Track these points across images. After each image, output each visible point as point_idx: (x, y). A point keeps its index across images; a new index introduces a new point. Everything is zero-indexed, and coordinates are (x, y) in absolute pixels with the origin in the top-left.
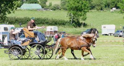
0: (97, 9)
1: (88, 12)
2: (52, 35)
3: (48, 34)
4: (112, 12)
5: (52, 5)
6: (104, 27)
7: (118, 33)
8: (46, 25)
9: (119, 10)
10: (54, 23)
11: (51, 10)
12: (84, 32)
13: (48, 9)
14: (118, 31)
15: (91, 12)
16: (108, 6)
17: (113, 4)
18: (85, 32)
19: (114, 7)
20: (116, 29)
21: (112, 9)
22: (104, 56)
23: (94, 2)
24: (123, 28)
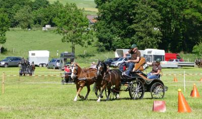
0: (22, 26)
1: (9, 30)
4: (45, 31)
6: (33, 54)
7: (54, 63)
9: (55, 28)
12: (2, 61)
14: (54, 61)
15: (13, 30)
16: (39, 22)
17: (46, 19)
18: (4, 61)
19: (48, 24)
20: (50, 56)
21: (45, 26)
22: (31, 99)
23: (18, 16)
24: (62, 55)
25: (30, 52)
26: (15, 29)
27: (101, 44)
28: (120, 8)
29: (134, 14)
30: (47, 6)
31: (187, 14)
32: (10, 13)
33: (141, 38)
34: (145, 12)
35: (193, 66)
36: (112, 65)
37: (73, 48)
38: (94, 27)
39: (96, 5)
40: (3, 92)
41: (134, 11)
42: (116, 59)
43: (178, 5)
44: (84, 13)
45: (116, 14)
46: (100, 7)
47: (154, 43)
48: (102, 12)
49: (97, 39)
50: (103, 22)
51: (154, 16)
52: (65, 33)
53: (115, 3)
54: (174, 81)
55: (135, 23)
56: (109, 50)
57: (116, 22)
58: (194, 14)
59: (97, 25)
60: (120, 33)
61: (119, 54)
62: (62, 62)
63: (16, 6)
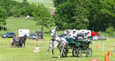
0: (14, 16)
1: (7, 18)
4: (27, 19)
6: (21, 31)
7: (32, 36)
9: (32, 17)
14: (32, 35)
15: (10, 18)
16: (23, 14)
17: (27, 12)
18: (5, 34)
19: (28, 15)
20: (30, 33)
21: (26, 16)
23: (12, 10)
24: (36, 32)
25: (19, 30)
26: (11, 17)
27: (57, 26)
28: (67, 8)
29: (75, 11)
30: (28, 5)
31: (103, 12)
32: (8, 9)
33: (78, 24)
34: (80, 10)
35: (106, 39)
37: (42, 28)
38: (53, 17)
39: (54, 6)
40: (8, 52)
41: (75, 10)
42: (65, 35)
43: (98, 7)
44: (48, 10)
45: (65, 10)
46: (56, 6)
47: (85, 26)
48: (57, 10)
49: (55, 24)
50: (58, 15)
51: (85, 12)
52: (38, 20)
53: (65, 5)
54: (97, 47)
55: (75, 16)
56: (61, 30)
57: (65, 15)
58: (106, 11)
59: (55, 16)
60: (67, 21)
61: (66, 32)
62: (36, 35)
63: (11, 5)
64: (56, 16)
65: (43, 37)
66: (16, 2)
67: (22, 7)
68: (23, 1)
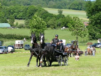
0: (51, 27)
2: (20, 47)
3: (16, 46)
4: (63, 30)
5: (18, 24)
8: (15, 39)
9: (67, 28)
10: (20, 38)
11: (18, 28)
13: (15, 27)
14: (68, 45)
15: (47, 29)
16: (59, 25)
17: (63, 24)
19: (64, 26)
20: (66, 43)
21: (62, 28)
23: (49, 22)
24: (72, 42)
27: (91, 36)
28: (99, 18)
30: (63, 17)
36: (96, 47)
37: (77, 38)
38: (87, 28)
39: (87, 17)
42: (99, 44)
48: (91, 20)
49: (89, 34)
50: (91, 25)
52: (73, 31)
53: (97, 16)
56: (94, 39)
57: (98, 25)
63: (48, 18)
64: (89, 27)
65: (79, 46)
66: (52, 14)
67: (58, 19)
68: (58, 14)
